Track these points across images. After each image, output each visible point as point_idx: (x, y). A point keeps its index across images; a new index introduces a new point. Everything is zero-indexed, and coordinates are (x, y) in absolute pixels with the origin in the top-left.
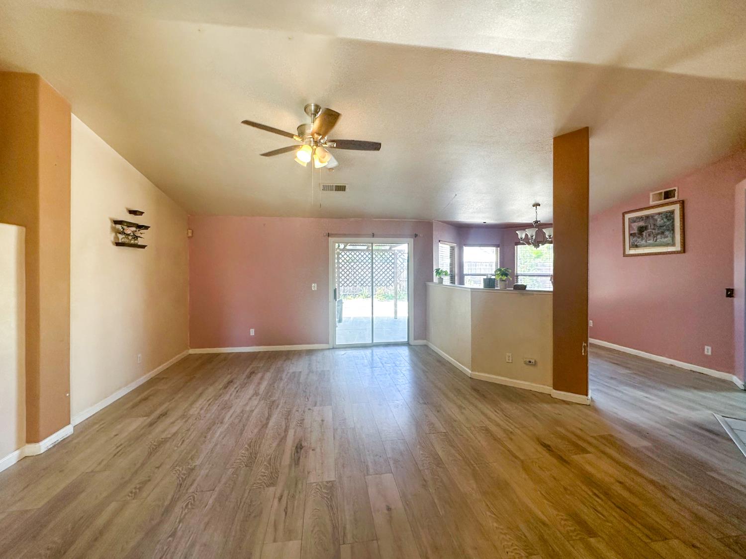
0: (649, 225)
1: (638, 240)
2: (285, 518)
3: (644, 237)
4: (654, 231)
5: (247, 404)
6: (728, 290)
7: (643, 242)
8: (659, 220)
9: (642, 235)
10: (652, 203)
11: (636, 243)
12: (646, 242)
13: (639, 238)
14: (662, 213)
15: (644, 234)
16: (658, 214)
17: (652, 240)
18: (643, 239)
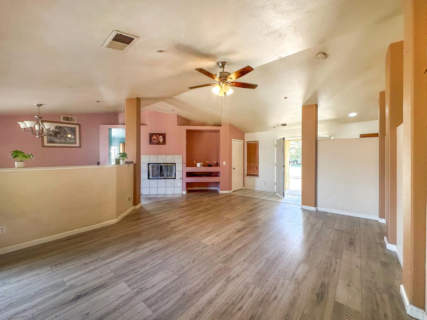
0: (62, 132)
1: (54, 138)
3: (58, 137)
4: (64, 135)
5: (244, 270)
6: (98, 162)
7: (58, 140)
8: (67, 130)
9: (57, 136)
10: (62, 121)
11: (52, 140)
12: (60, 140)
13: (54, 137)
14: (69, 127)
15: (58, 136)
16: (67, 127)
17: (64, 140)
18: (57, 138)
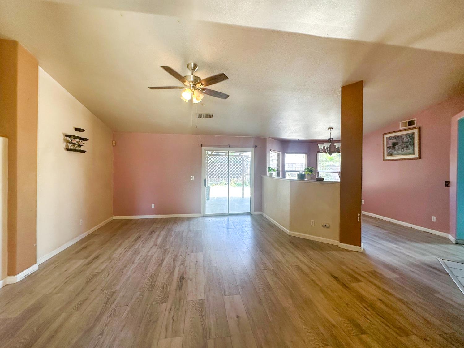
0: (399, 142)
1: (392, 151)
2: (173, 322)
4: (402, 145)
5: (149, 251)
6: (446, 182)
7: (395, 152)
8: (405, 138)
10: (400, 128)
11: (391, 153)
12: (397, 152)
13: (393, 149)
14: (407, 134)
15: (396, 147)
16: (405, 135)
17: (401, 151)
18: (395, 150)
